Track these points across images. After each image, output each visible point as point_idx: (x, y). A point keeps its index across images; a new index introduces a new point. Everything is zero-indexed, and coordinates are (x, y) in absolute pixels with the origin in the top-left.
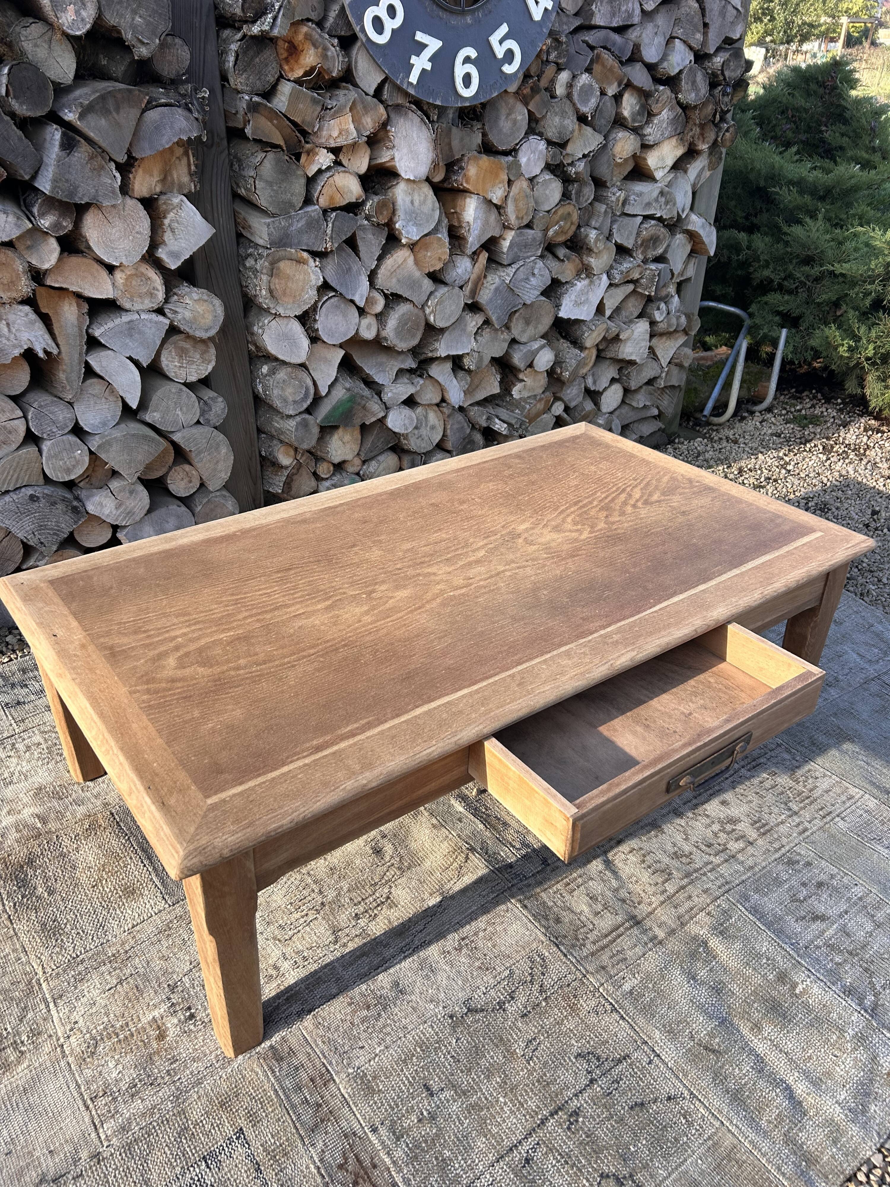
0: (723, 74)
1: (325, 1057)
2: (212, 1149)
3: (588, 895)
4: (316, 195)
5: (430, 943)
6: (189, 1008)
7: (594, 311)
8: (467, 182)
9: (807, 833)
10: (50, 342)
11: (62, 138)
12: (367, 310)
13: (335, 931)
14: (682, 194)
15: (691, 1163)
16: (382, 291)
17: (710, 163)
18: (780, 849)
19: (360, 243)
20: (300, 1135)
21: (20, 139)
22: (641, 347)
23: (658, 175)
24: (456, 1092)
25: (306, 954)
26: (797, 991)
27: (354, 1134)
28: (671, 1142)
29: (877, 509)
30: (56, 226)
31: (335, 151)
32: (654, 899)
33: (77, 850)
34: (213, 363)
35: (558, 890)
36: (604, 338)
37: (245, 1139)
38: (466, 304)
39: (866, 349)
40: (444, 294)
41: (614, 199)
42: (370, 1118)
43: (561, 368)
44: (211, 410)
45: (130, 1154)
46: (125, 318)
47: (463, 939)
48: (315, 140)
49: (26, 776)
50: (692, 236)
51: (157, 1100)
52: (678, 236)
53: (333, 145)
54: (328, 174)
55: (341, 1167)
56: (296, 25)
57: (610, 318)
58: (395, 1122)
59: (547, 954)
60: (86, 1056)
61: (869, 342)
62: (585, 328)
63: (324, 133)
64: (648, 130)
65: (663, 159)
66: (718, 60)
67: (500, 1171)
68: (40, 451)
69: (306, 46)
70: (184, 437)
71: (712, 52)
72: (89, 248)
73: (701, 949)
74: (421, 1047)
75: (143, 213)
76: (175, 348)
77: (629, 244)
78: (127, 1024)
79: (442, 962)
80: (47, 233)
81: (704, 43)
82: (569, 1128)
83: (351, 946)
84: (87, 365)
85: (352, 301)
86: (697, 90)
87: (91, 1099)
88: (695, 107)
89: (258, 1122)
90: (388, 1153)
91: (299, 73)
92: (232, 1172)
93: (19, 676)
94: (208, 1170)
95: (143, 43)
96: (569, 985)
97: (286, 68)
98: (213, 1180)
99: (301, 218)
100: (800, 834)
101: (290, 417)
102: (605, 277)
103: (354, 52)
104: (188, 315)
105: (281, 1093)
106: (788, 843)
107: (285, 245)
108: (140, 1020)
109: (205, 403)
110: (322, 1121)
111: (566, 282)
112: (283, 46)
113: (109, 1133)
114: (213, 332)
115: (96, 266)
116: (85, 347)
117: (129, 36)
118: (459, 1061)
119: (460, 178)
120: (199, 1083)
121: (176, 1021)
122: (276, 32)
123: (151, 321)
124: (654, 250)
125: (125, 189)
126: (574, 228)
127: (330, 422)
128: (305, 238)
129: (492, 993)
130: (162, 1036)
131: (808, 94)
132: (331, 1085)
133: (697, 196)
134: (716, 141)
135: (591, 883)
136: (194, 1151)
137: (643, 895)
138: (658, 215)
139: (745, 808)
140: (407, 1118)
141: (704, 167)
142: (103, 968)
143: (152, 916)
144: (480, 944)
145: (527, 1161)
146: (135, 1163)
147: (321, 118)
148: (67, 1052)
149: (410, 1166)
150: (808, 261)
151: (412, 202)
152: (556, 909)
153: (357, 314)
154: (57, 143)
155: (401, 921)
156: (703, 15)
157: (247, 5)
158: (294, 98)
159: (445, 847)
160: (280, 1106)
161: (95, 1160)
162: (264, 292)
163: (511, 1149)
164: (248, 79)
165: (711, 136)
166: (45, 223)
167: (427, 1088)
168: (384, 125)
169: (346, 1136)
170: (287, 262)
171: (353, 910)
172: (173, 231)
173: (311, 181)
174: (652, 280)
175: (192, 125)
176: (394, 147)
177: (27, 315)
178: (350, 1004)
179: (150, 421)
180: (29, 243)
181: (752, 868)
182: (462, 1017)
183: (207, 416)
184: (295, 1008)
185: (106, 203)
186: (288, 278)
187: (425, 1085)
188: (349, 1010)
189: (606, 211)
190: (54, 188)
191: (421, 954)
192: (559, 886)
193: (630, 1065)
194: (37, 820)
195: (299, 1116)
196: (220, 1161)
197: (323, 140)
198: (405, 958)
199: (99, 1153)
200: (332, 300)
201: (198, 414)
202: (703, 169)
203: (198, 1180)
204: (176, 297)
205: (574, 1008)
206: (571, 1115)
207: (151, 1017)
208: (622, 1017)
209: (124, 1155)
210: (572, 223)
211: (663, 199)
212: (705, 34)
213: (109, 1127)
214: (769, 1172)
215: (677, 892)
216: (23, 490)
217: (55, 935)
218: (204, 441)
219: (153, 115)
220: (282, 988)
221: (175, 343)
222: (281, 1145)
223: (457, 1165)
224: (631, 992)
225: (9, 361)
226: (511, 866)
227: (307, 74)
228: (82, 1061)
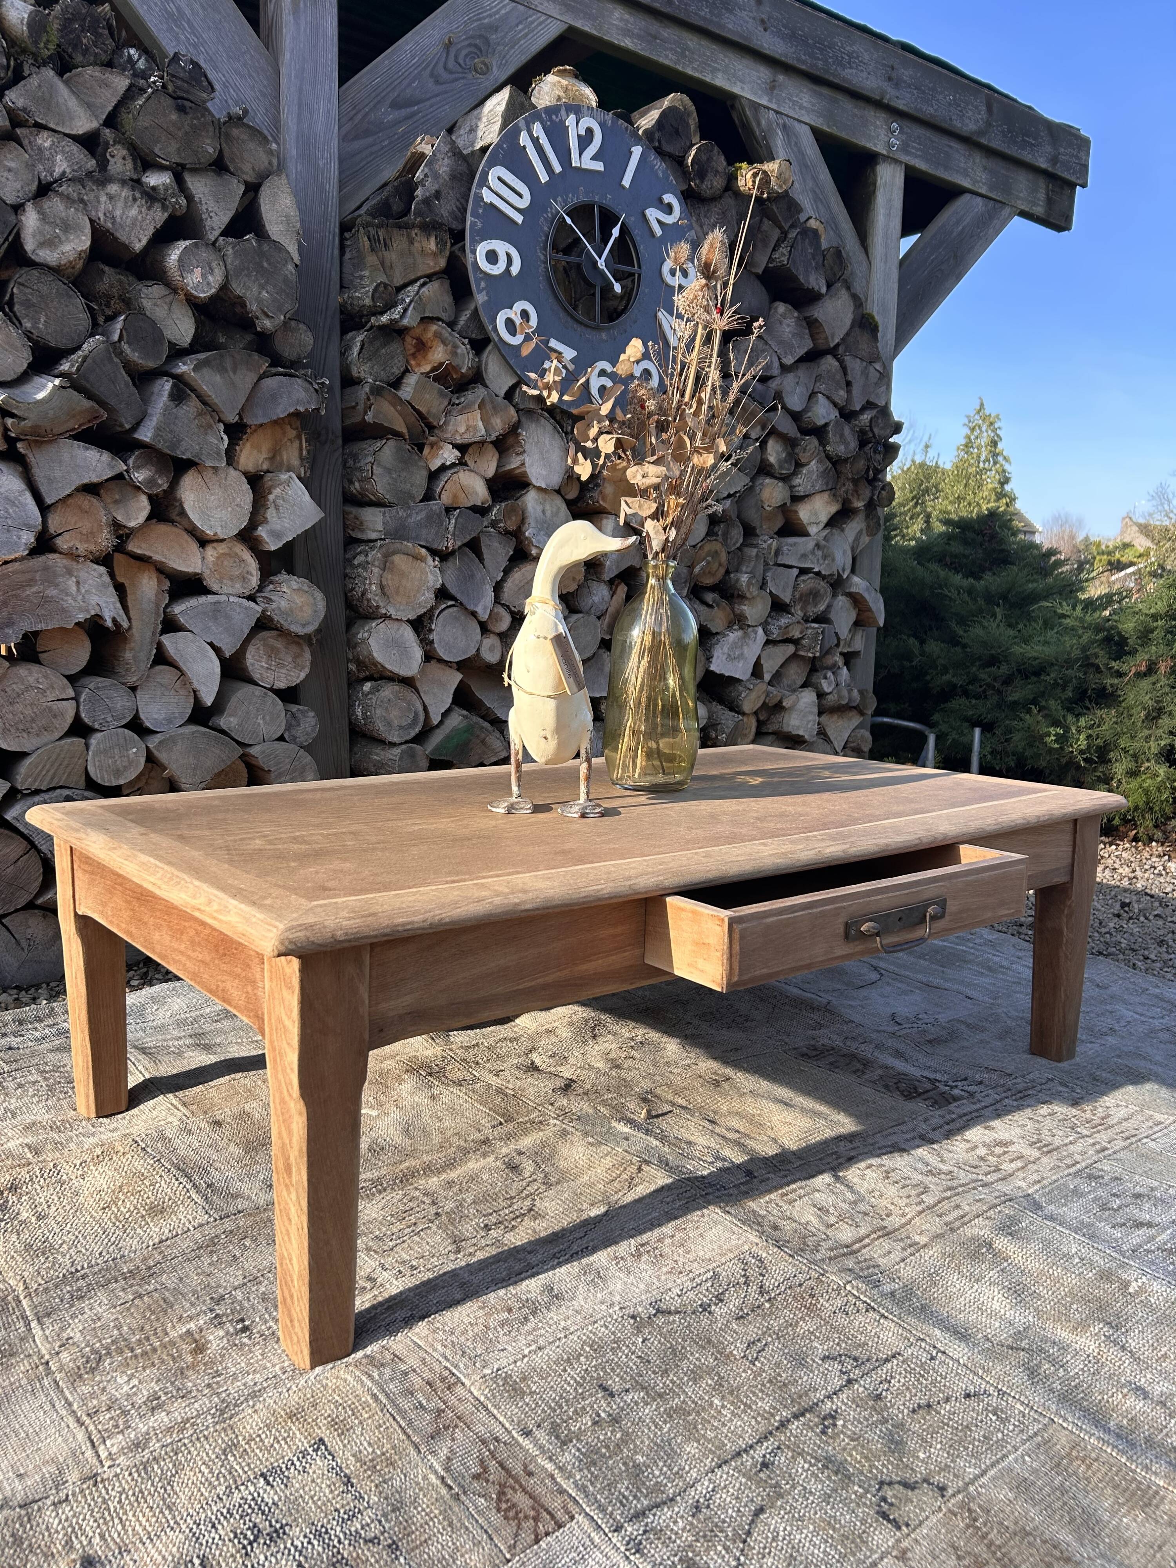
0: (872, 430)
1: (448, 1360)
2: (276, 1464)
3: (815, 1206)
4: (438, 490)
5: (595, 1250)
6: (242, 1320)
7: (751, 670)
8: (604, 500)
9: (1106, 1152)
10: (122, 612)
11: (172, 388)
12: (490, 627)
13: (458, 1242)
14: (841, 553)
15: (1016, 1460)
16: (508, 607)
17: (868, 527)
18: (1074, 1165)
19: (485, 550)
20: (413, 1442)
21: (127, 385)
22: (809, 722)
23: (813, 530)
24: (647, 1393)
25: (414, 1263)
26: (1131, 1290)
27: (497, 1439)
28: (979, 1441)
29: (1127, 901)
30: (151, 482)
31: (463, 448)
32: (907, 1210)
33: (83, 1176)
34: (307, 670)
35: (771, 1201)
36: (764, 704)
37: (326, 1449)
38: (603, 639)
39: (1078, 739)
40: (578, 619)
41: (765, 546)
42: (519, 1422)
43: (716, 731)
44: (299, 725)
45: (146, 1473)
46: (211, 598)
47: (642, 1245)
48: (441, 434)
49: (14, 1115)
50: (857, 600)
51: (191, 1412)
52: (840, 597)
53: (459, 440)
54: (453, 471)
55: (476, 1477)
56: (426, 320)
57: (770, 683)
58: (558, 1425)
59: (764, 1255)
60: (82, 1371)
61: (1079, 732)
62: (741, 689)
63: (450, 428)
64: (797, 481)
65: (816, 514)
66: (866, 417)
67: (725, 1476)
68: (87, 746)
69: (435, 343)
70: (263, 752)
71: (858, 409)
72: (183, 513)
73: (984, 1250)
74: (591, 1346)
75: (246, 487)
76: (264, 645)
77: (786, 597)
78: (147, 1338)
79: (613, 1269)
80: (139, 488)
81: (849, 400)
82: (824, 1432)
83: (480, 1256)
84: (160, 646)
85: (474, 614)
86: (847, 444)
87: (88, 1415)
88: (846, 460)
89: (348, 1430)
90: (550, 1459)
91: (427, 368)
92: (307, 1489)
93: (13, 1027)
94: (269, 1488)
95: (267, 316)
96: (800, 1285)
97: (413, 362)
98: (276, 1498)
99: (421, 510)
100: (1098, 1152)
101: (393, 745)
102: (760, 630)
103: (485, 355)
104: (283, 604)
105: (382, 1397)
106: (1083, 1160)
107: (402, 538)
108: (167, 1334)
109: (293, 715)
110: (446, 1428)
111: (717, 633)
112: (410, 341)
113: (114, 1450)
114: (310, 629)
115: (186, 537)
116: (160, 627)
117: (254, 308)
118: (649, 1362)
119: (596, 495)
120: (255, 1395)
121: (221, 1333)
122: (405, 322)
123: (240, 606)
124: (815, 606)
125: (231, 457)
126: (722, 571)
127: (440, 755)
128: (424, 532)
129: (691, 1295)
130: (200, 1348)
131: (966, 543)
132: (459, 1389)
133: (858, 559)
134: (871, 499)
135: (817, 1195)
136: (246, 1469)
137: (892, 1207)
138: (816, 570)
139: (1019, 1131)
140: (576, 1421)
141: (861, 530)
142: (114, 1285)
143: (189, 1230)
144: (667, 1250)
145: (765, 1465)
146: (152, 1485)
147: (448, 413)
148: (53, 1368)
149: (586, 1471)
150: (993, 661)
151: (543, 512)
152: (771, 1218)
153: (478, 630)
154: (166, 394)
155: (550, 1231)
156: (845, 374)
157: (377, 295)
158: (419, 388)
159: (608, 1162)
160: (382, 1410)
161: (91, 1482)
162: (374, 588)
163: (739, 1454)
164: (372, 368)
165: (866, 492)
166: (140, 476)
167: (605, 1389)
168: (514, 430)
169: (484, 1442)
170: (402, 556)
171: (482, 1222)
172: (277, 508)
173: (434, 476)
174: (815, 639)
175: (311, 397)
176: (524, 451)
177: (101, 576)
178: (483, 1308)
179: (224, 727)
180: (117, 497)
181: (1039, 1182)
182: (649, 1318)
183: (293, 732)
184: (400, 1314)
185: (209, 464)
186: (402, 574)
187: (600, 1386)
188: (481, 1313)
189: (757, 555)
190: (156, 436)
191: (584, 1261)
192: (772, 1196)
193: (903, 1362)
194: (26, 1150)
195: (410, 1423)
196: (288, 1478)
197: (449, 436)
198: (560, 1265)
199: (96, 1475)
200: (451, 610)
201: (283, 727)
202: (860, 533)
203: (253, 1499)
204: (271, 586)
205: (812, 1310)
206: (825, 1418)
207: (184, 1330)
208: (883, 1316)
209: (136, 1475)
210: (720, 565)
211: (820, 553)
212: (849, 392)
213: (115, 1443)
214: (1134, 1472)
215: (939, 1202)
216: (58, 791)
217: (43, 1253)
218: (287, 760)
219: (271, 383)
220: (380, 1299)
221: (264, 639)
222: (383, 1454)
223: (657, 1473)
224: (892, 1294)
225: (71, 626)
226: (703, 1177)
227: (434, 369)
228: (76, 1377)
